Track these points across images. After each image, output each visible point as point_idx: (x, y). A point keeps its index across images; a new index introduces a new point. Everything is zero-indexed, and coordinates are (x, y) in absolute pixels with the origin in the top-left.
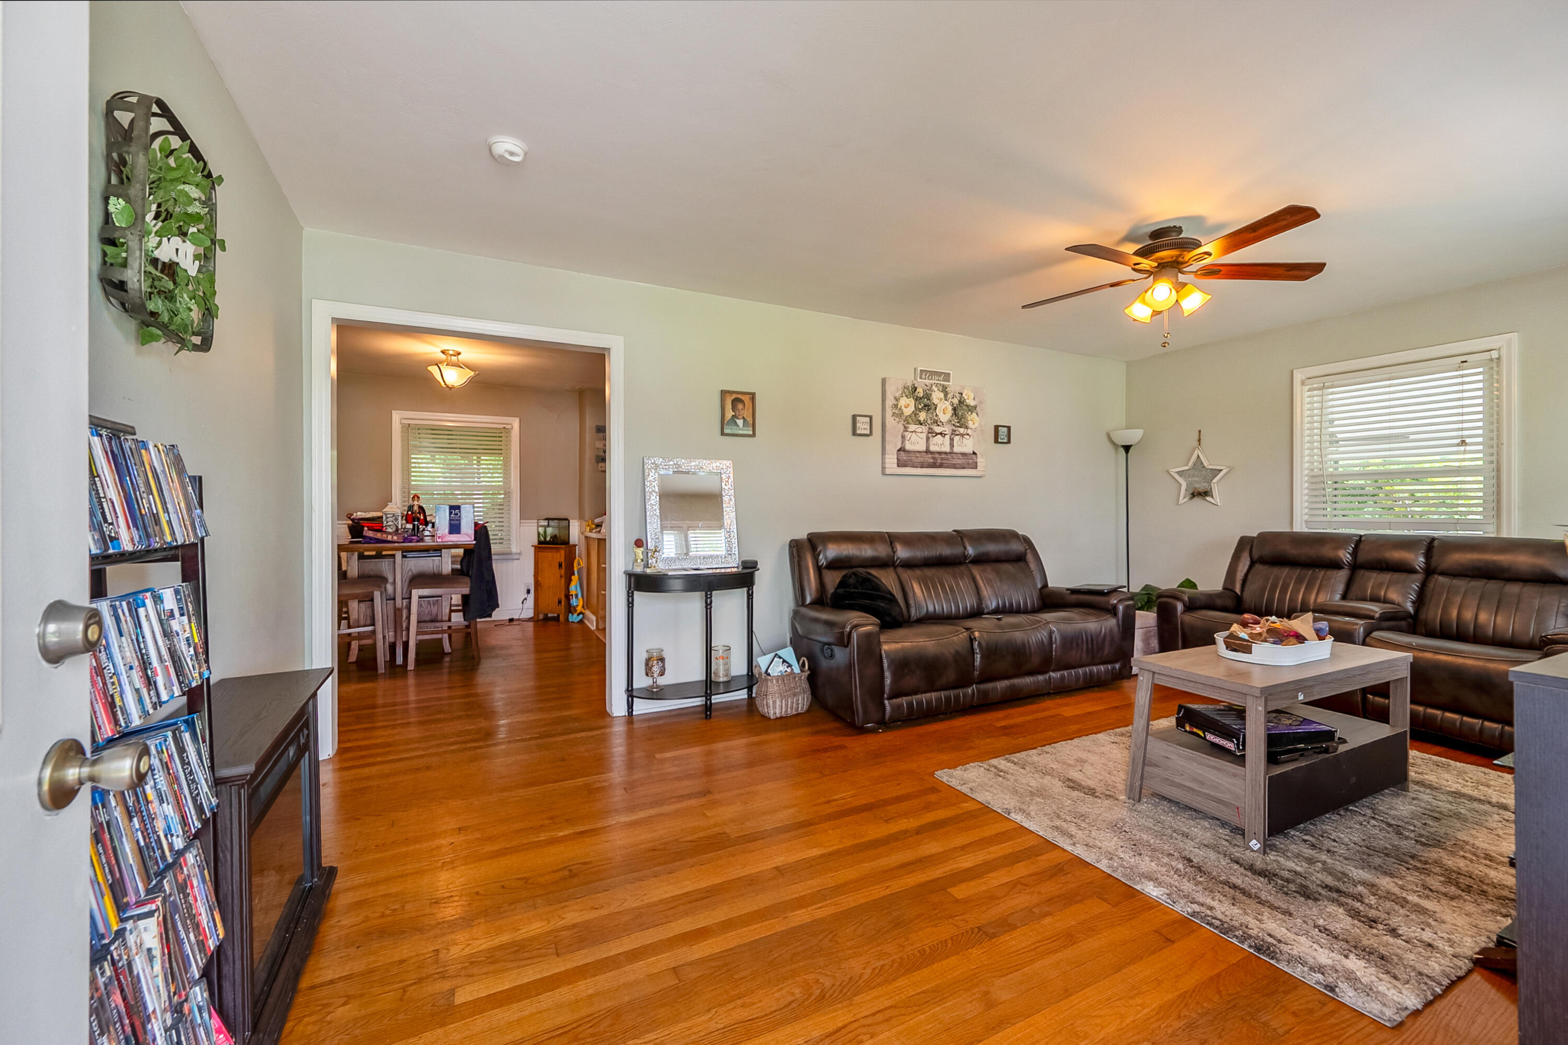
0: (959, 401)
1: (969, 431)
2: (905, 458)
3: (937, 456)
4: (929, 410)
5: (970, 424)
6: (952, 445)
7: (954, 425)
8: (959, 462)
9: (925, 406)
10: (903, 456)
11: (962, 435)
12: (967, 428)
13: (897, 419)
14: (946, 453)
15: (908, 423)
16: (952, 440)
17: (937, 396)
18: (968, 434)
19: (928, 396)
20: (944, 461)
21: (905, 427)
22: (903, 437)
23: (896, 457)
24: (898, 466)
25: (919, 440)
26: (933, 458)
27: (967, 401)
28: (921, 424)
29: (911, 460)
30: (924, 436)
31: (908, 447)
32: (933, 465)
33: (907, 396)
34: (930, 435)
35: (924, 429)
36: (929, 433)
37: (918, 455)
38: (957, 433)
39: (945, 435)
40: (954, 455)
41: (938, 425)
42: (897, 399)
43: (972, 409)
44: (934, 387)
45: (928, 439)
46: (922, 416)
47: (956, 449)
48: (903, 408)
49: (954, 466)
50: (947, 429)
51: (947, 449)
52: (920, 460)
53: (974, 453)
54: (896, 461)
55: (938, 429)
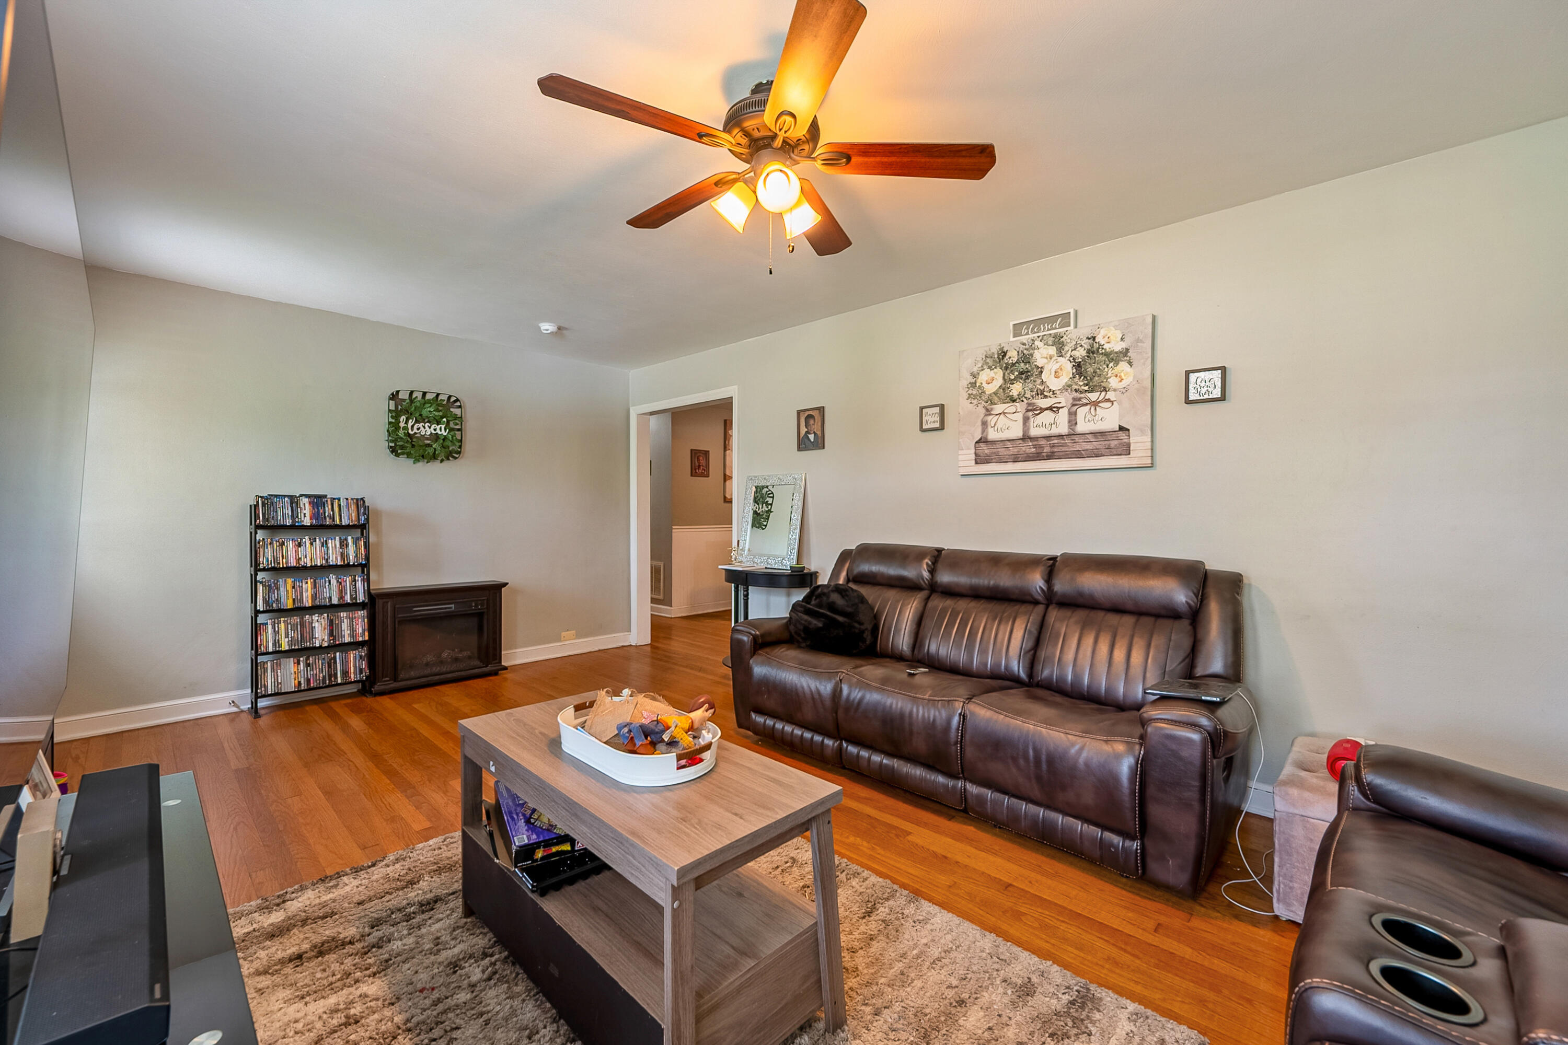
0: (1089, 351)
1: (1111, 395)
2: (987, 451)
3: (1043, 442)
4: (1027, 378)
5: (1113, 382)
6: (1073, 422)
7: (1076, 391)
8: (1089, 446)
9: (1021, 373)
10: (985, 449)
11: (1095, 404)
12: (1105, 390)
13: (975, 402)
14: (1060, 436)
15: (992, 403)
16: (1073, 415)
17: (1043, 354)
18: (1108, 400)
19: (1026, 358)
20: (1056, 450)
21: (987, 410)
22: (984, 424)
23: (973, 451)
24: (976, 463)
25: (1009, 423)
26: (1035, 446)
27: (1106, 346)
28: (1014, 401)
29: (997, 454)
30: (1019, 417)
31: (992, 435)
32: (1037, 457)
33: (990, 368)
34: (1030, 414)
35: (1021, 407)
36: (1028, 411)
37: (1009, 444)
38: (1085, 401)
39: (1059, 408)
40: (1077, 438)
41: (1046, 397)
42: (974, 376)
43: (1114, 358)
44: (1037, 343)
45: (1026, 420)
46: (1016, 389)
47: (1082, 427)
48: (984, 385)
49: (1079, 455)
50: (1064, 400)
51: (1063, 429)
52: (1013, 451)
53: (1121, 429)
54: (973, 457)
55: (1043, 403)
